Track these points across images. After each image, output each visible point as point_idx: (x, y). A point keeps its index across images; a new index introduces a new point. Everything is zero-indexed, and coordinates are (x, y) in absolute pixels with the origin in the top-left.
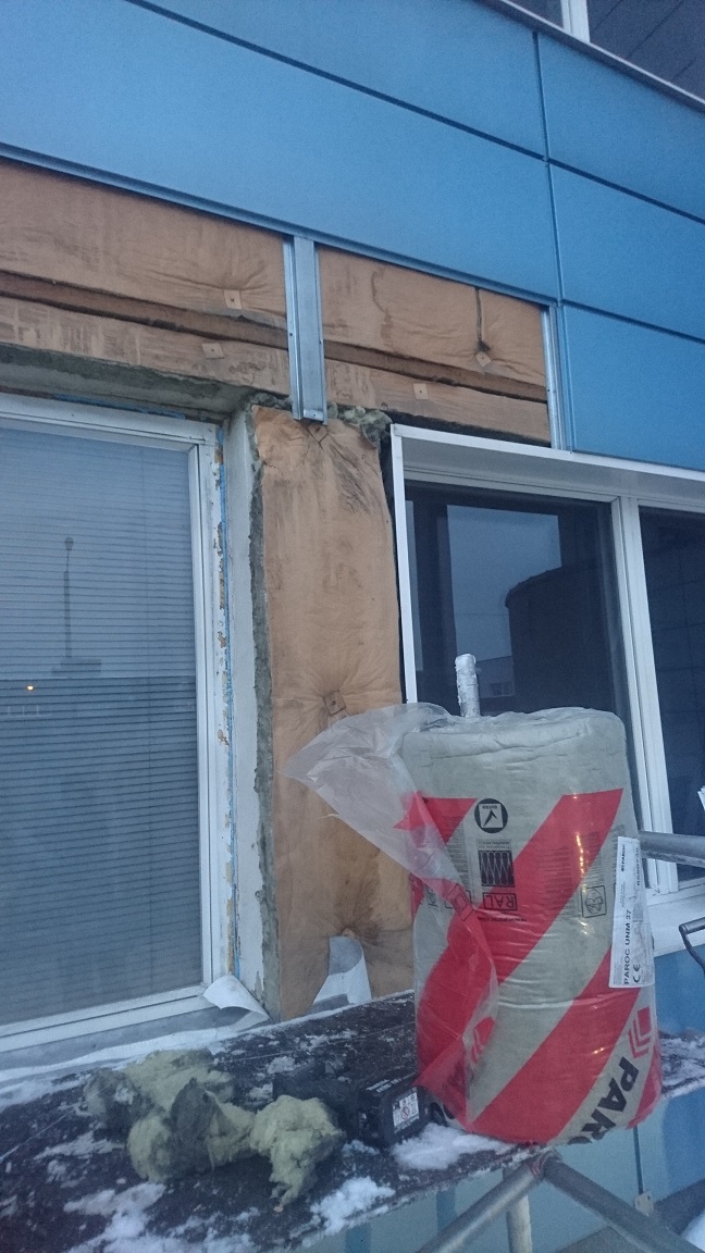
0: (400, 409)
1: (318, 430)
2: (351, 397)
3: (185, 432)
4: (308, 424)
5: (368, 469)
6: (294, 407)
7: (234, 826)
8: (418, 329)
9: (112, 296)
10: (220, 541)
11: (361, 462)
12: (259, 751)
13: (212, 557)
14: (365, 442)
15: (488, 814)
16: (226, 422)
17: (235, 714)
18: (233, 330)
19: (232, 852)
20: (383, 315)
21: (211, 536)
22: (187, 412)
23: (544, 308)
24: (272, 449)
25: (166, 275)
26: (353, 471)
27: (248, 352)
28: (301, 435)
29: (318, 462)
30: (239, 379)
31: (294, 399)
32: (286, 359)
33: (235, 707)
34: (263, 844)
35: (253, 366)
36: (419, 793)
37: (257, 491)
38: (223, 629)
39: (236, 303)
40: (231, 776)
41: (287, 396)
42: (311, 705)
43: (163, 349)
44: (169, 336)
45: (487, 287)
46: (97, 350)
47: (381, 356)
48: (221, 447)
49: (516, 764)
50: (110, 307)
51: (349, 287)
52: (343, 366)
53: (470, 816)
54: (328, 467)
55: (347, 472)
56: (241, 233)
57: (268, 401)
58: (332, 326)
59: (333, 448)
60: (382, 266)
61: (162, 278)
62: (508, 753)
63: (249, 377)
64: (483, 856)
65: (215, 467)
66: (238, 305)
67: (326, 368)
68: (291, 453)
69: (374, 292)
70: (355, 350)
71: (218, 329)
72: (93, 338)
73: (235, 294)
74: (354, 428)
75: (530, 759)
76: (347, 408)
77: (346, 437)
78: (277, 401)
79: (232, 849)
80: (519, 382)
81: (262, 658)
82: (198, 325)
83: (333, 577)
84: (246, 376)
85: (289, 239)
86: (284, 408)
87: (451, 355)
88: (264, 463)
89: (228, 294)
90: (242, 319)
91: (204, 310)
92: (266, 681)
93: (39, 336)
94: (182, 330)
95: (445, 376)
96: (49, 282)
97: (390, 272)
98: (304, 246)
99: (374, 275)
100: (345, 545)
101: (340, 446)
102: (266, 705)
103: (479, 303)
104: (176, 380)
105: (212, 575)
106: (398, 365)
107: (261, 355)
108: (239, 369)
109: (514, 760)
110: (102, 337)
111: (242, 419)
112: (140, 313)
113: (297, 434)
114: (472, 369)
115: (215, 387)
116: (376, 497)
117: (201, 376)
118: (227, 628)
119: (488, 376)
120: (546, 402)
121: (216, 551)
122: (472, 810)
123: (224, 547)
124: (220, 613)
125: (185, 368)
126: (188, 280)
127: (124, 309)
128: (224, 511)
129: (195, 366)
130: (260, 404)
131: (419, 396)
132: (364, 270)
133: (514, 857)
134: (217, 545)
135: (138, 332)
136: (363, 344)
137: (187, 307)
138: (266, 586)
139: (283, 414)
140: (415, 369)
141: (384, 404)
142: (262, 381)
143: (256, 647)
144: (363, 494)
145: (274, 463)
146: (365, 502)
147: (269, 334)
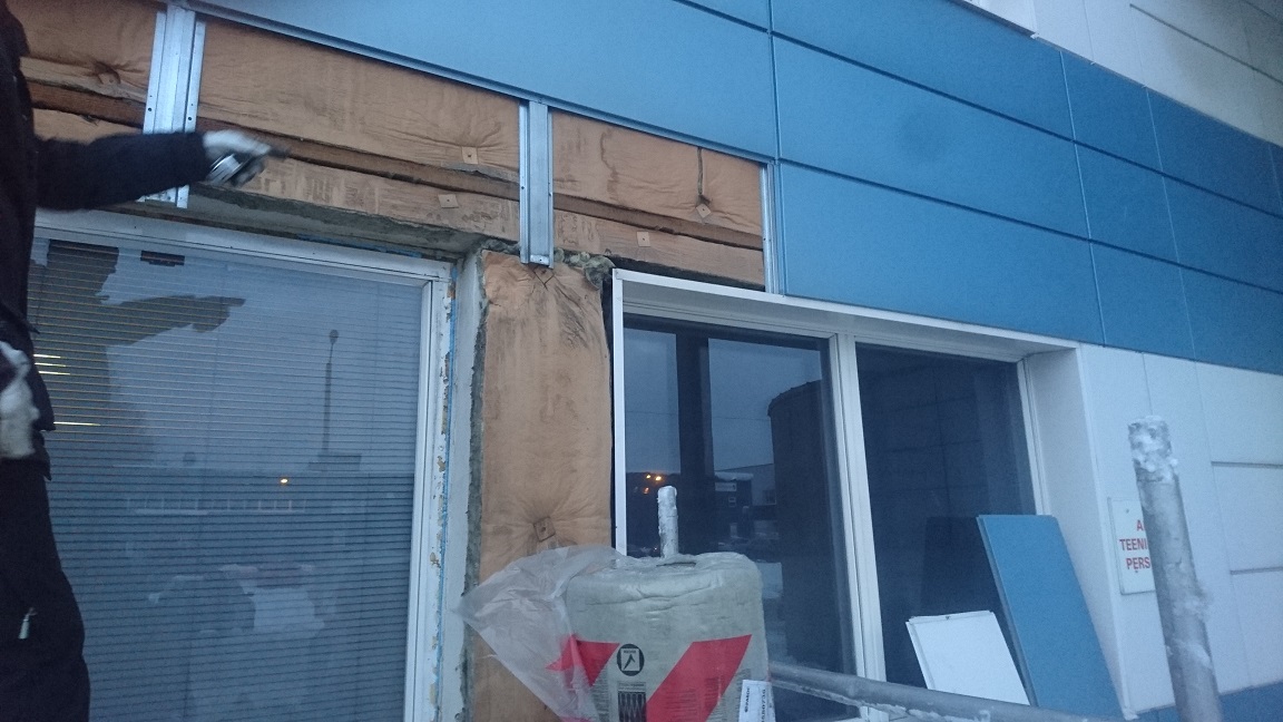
0: (622, 255)
1: (544, 272)
2: (577, 244)
3: (421, 269)
4: (534, 268)
5: (590, 308)
6: (522, 252)
7: (441, 649)
8: (642, 184)
9: (357, 152)
10: (447, 370)
11: (584, 301)
12: (467, 575)
13: (437, 384)
14: (588, 284)
15: (628, 658)
16: (460, 261)
17: (448, 537)
18: (467, 183)
19: (437, 673)
20: (609, 172)
21: (437, 365)
22: (423, 252)
23: (764, 166)
24: (499, 289)
25: (407, 134)
26: (576, 309)
27: (482, 203)
28: (527, 276)
29: (542, 302)
30: (471, 227)
31: (522, 244)
32: (517, 209)
33: (449, 530)
34: (465, 667)
35: (484, 215)
36: (574, 636)
37: (482, 327)
38: (443, 454)
39: (472, 159)
40: (440, 599)
41: (516, 242)
42: (520, 532)
43: (401, 199)
44: (407, 187)
45: (709, 147)
46: (338, 200)
47: (607, 208)
48: (454, 284)
49: (654, 613)
50: (352, 162)
51: (579, 147)
52: (571, 216)
53: (613, 659)
54: (552, 306)
55: (570, 311)
56: (480, 96)
57: (498, 246)
58: (562, 181)
59: (557, 288)
60: (611, 128)
61: (405, 136)
62: (647, 602)
63: (481, 225)
64: (622, 696)
65: (448, 301)
66: (474, 161)
67: (554, 218)
68: (517, 294)
69: (603, 150)
70: (583, 202)
71: (454, 182)
72: (335, 189)
73: (473, 151)
74: (579, 271)
75: (666, 608)
76: (574, 253)
77: (571, 279)
78: (507, 247)
79: (437, 671)
80: (738, 232)
81: (475, 484)
82: (435, 179)
83: (550, 407)
84: (478, 224)
85: (525, 103)
86: (513, 253)
87: (673, 208)
88: (490, 302)
89: (465, 150)
90: (477, 173)
91: (442, 165)
92: (477, 507)
93: (283, 187)
94: (419, 182)
95: (667, 226)
96: (297, 139)
97: (617, 133)
98: (538, 110)
99: (603, 136)
100: (564, 378)
101: (564, 287)
102: (475, 531)
103: (701, 161)
104: (410, 227)
105: (436, 402)
106: (623, 216)
107: (493, 205)
108: (472, 218)
109: (653, 609)
110: (343, 188)
111: (474, 259)
112: (379, 167)
113: (524, 276)
114: (693, 220)
115: (449, 233)
116: (596, 334)
117: (435, 223)
118: (448, 454)
119: (708, 226)
120: (762, 250)
121: (442, 379)
122: (615, 653)
123: (450, 375)
124: (441, 440)
125: (421, 217)
126: (428, 138)
127: (366, 164)
128: (452, 342)
129: (430, 215)
130: (490, 249)
131: (641, 243)
132: (594, 132)
133: (648, 698)
134: (444, 373)
135: (378, 184)
136: (589, 197)
137: (425, 162)
138: (484, 416)
139: (512, 258)
140: (638, 219)
141: (607, 250)
142: (493, 229)
143: (471, 473)
144: (583, 330)
145: (499, 302)
146: (585, 339)
147: (503, 187)
